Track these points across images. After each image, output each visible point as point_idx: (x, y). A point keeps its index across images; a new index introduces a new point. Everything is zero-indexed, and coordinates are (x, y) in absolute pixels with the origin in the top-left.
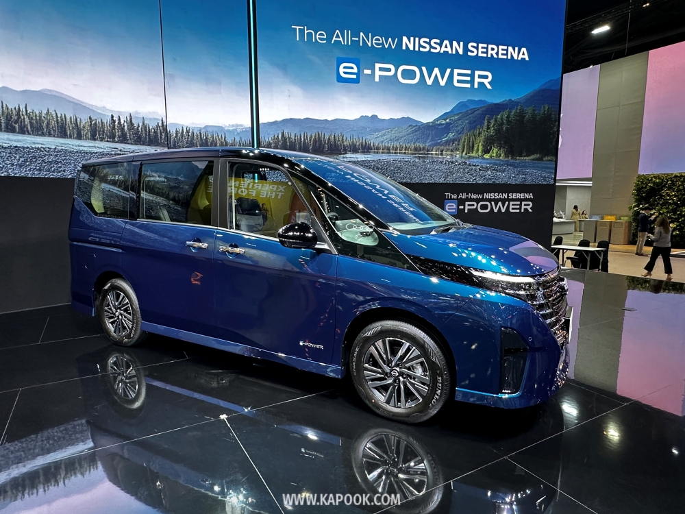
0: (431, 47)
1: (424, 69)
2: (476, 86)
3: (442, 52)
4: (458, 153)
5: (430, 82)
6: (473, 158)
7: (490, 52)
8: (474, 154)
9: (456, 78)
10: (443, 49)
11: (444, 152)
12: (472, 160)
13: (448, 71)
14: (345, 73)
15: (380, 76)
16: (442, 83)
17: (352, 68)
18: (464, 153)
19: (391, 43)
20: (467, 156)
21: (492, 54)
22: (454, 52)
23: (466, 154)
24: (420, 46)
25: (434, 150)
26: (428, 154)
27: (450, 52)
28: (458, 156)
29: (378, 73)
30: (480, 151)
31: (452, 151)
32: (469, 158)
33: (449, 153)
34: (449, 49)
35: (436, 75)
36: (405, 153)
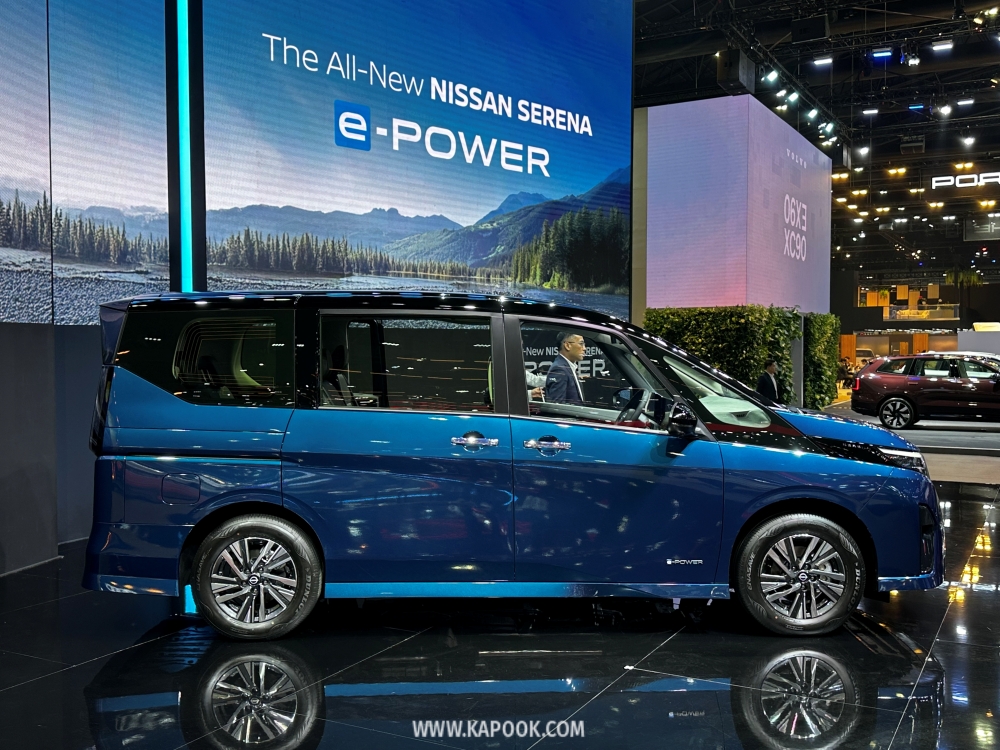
0: (471, 100)
1: (461, 134)
2: (530, 171)
3: (484, 110)
4: (510, 279)
5: (469, 159)
6: (531, 288)
7: (546, 117)
8: (530, 282)
9: (504, 155)
10: (487, 106)
11: (492, 278)
12: (529, 292)
13: (494, 141)
14: (348, 130)
15: (400, 140)
16: (487, 162)
17: (358, 122)
18: (518, 280)
19: (414, 86)
20: (521, 285)
21: (548, 121)
22: (501, 113)
23: (521, 282)
24: (456, 97)
25: (478, 274)
26: (470, 280)
27: (495, 112)
28: (509, 283)
29: (397, 136)
30: (538, 277)
31: (502, 276)
32: (525, 287)
33: (498, 279)
34: (493, 107)
35: (478, 148)
36: (438, 278)
